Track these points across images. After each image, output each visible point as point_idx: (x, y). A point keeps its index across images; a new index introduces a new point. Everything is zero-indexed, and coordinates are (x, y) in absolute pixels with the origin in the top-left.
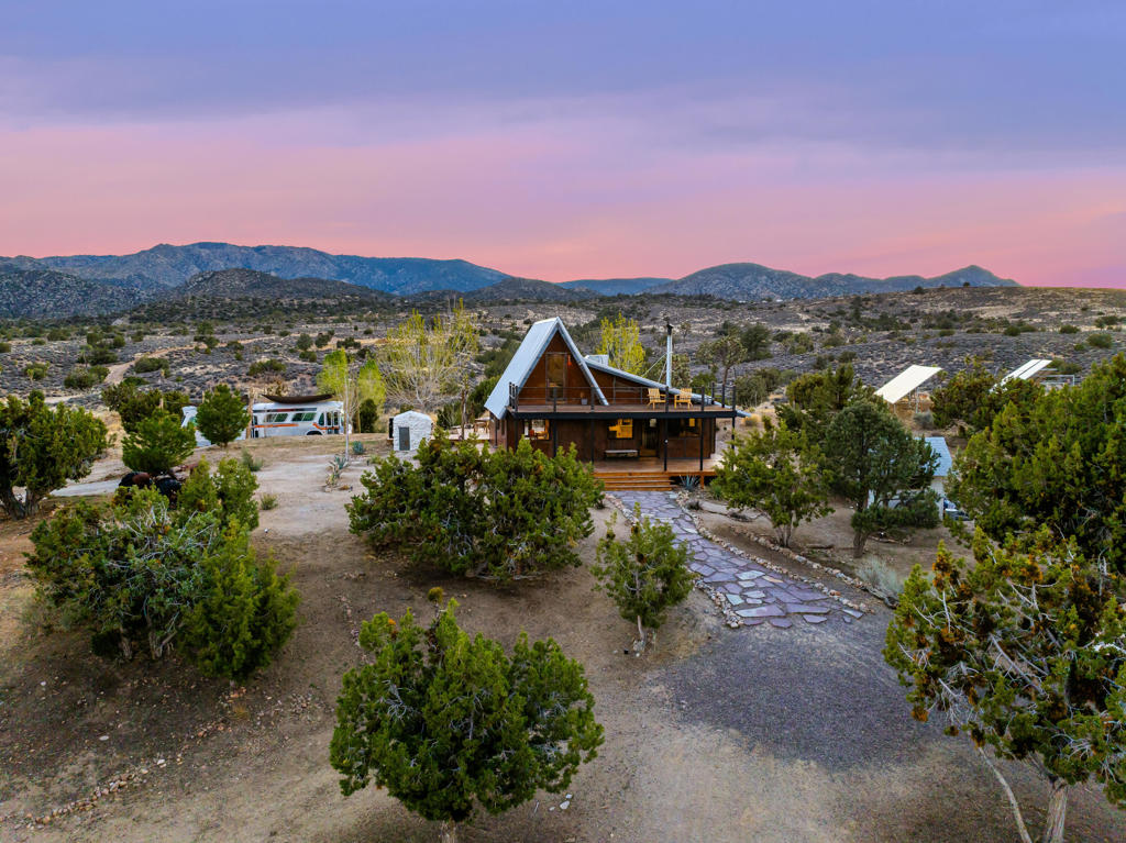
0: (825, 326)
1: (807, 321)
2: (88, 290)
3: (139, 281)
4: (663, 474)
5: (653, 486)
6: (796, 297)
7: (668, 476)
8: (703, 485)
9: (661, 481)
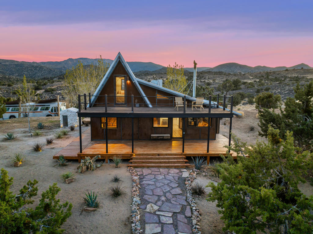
0: (258, 80)
1: (252, 79)
2: (50, 71)
3: (63, 68)
4: (181, 155)
5: (173, 165)
6: (248, 73)
7: (184, 157)
8: (208, 164)
9: (179, 160)
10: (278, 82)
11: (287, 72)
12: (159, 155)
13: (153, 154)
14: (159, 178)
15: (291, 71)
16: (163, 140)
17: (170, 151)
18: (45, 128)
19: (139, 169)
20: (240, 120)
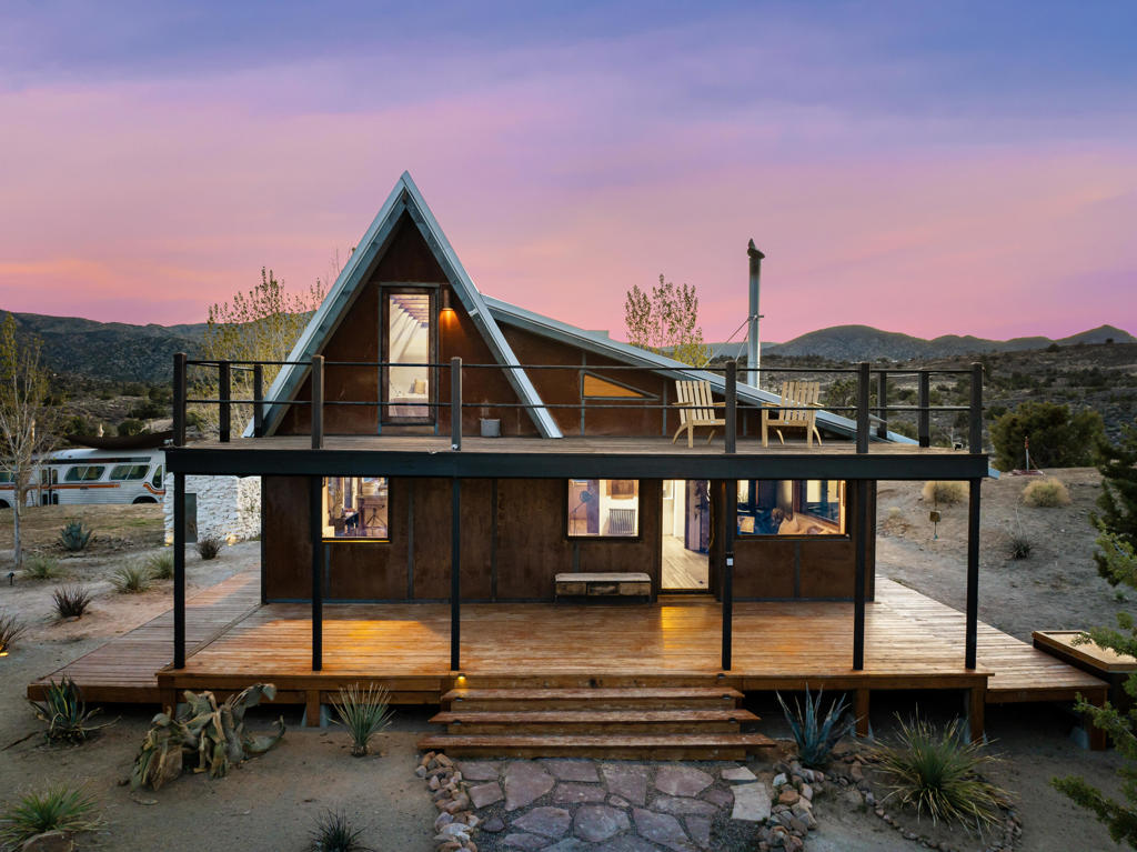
0: (951, 385)
4: (717, 681)
5: (673, 742)
6: (913, 359)
7: (733, 692)
8: (862, 730)
9: (707, 714)
10: (1027, 391)
11: (1054, 355)
12: (594, 682)
13: (565, 677)
14: (599, 828)
15: (1070, 352)
16: (615, 600)
17: (653, 661)
18: (95, 548)
19: (483, 765)
20: (952, 511)
